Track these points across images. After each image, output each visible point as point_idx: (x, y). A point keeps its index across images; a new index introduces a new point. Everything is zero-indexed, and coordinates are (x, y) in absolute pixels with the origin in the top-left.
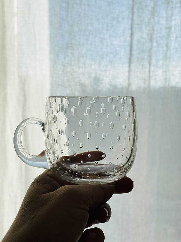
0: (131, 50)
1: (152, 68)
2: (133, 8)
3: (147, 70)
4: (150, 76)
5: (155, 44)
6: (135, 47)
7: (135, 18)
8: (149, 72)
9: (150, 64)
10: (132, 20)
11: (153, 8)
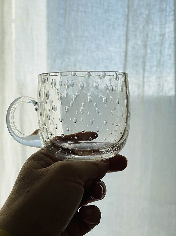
0: (126, 56)
1: (146, 74)
2: (128, 15)
3: (141, 76)
4: (144, 82)
5: (149, 51)
6: (129, 53)
7: (130, 25)
8: (143, 77)
9: (144, 70)
10: (127, 27)
11: (148, 16)
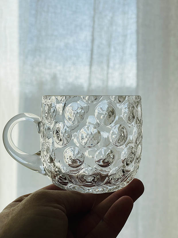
0: (92, 54)
1: (110, 71)
2: (94, 17)
3: (105, 72)
4: (108, 78)
5: (112, 50)
6: (95, 51)
7: (96, 26)
8: (108, 73)
9: (108, 66)
10: (93, 28)
11: (112, 18)
